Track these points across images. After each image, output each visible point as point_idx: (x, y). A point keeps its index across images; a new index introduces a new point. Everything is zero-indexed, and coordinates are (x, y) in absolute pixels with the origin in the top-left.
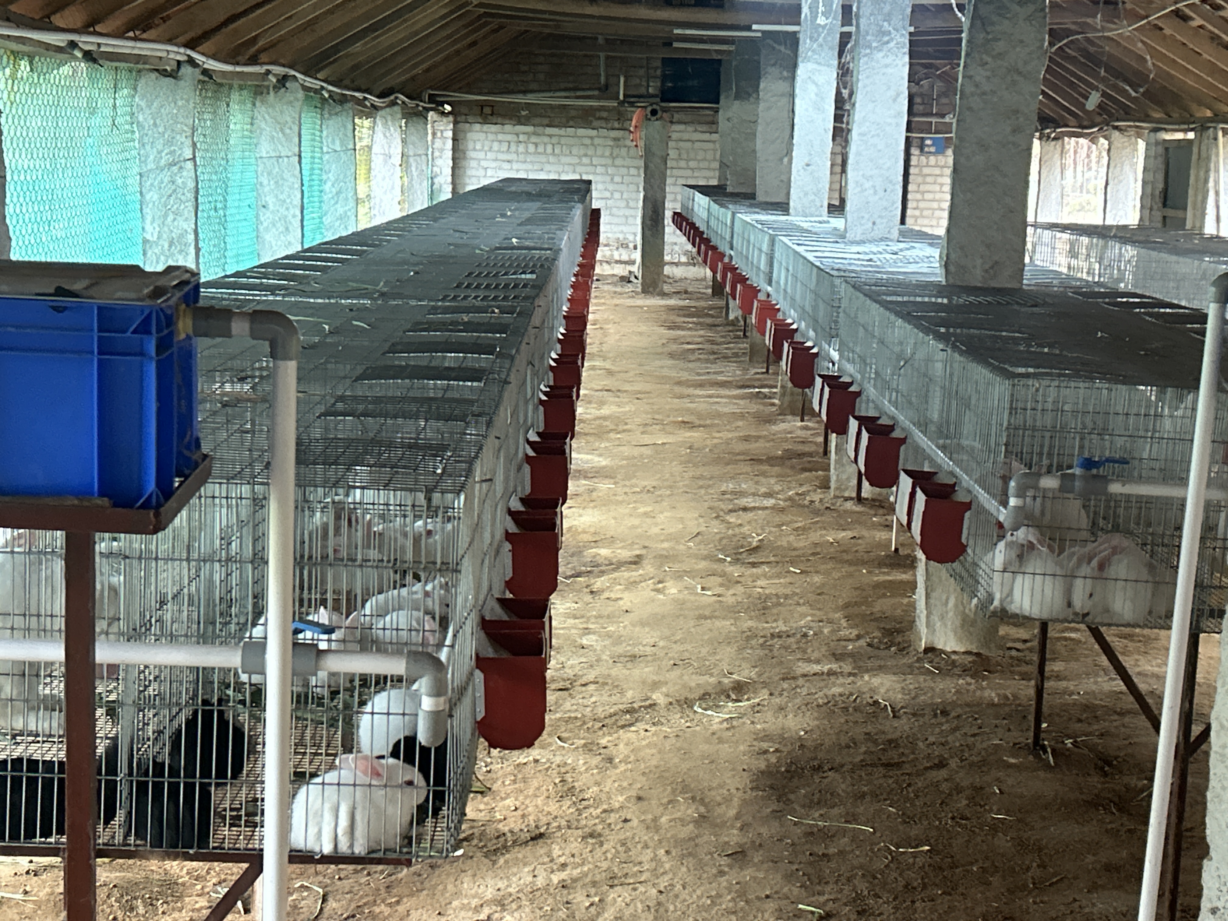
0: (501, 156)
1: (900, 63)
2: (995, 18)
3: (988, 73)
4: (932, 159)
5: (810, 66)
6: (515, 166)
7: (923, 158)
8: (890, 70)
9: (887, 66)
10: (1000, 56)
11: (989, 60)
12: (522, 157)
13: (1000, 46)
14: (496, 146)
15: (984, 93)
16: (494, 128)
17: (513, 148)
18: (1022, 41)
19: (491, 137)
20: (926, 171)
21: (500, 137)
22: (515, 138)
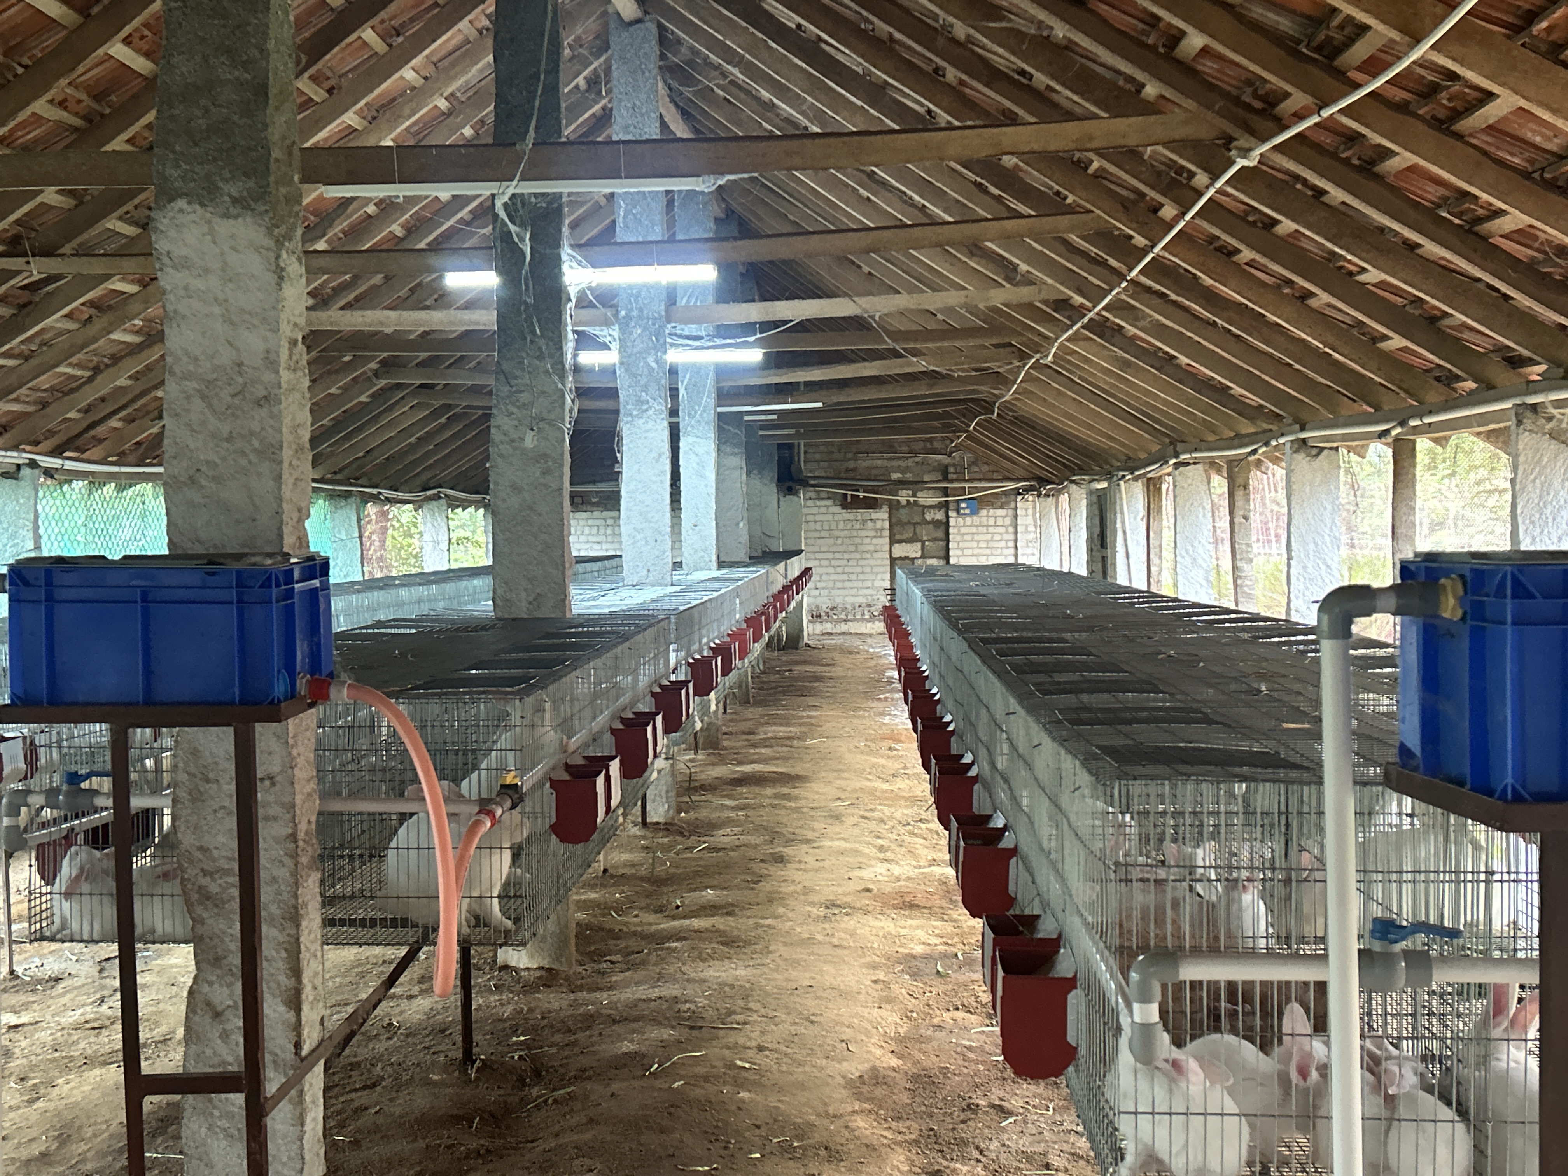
0: (591, 539)
1: (660, 428)
2: (518, 373)
3: (516, 423)
4: (968, 520)
5: (690, 439)
6: (605, 546)
7: (960, 520)
8: (649, 435)
9: (647, 431)
10: (524, 406)
11: (515, 410)
12: (610, 539)
13: (525, 397)
14: (587, 530)
15: (513, 441)
16: (584, 515)
17: (602, 531)
18: (544, 392)
19: (582, 523)
20: (963, 530)
21: (590, 522)
22: (602, 522)
